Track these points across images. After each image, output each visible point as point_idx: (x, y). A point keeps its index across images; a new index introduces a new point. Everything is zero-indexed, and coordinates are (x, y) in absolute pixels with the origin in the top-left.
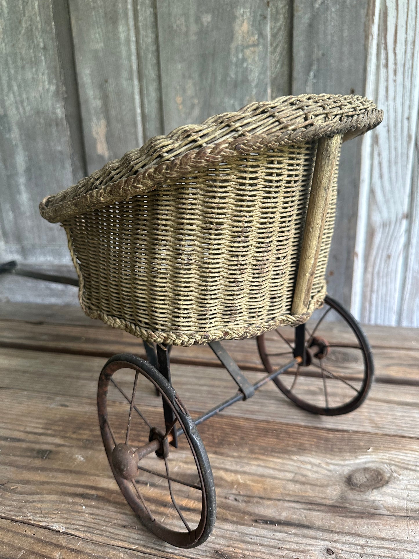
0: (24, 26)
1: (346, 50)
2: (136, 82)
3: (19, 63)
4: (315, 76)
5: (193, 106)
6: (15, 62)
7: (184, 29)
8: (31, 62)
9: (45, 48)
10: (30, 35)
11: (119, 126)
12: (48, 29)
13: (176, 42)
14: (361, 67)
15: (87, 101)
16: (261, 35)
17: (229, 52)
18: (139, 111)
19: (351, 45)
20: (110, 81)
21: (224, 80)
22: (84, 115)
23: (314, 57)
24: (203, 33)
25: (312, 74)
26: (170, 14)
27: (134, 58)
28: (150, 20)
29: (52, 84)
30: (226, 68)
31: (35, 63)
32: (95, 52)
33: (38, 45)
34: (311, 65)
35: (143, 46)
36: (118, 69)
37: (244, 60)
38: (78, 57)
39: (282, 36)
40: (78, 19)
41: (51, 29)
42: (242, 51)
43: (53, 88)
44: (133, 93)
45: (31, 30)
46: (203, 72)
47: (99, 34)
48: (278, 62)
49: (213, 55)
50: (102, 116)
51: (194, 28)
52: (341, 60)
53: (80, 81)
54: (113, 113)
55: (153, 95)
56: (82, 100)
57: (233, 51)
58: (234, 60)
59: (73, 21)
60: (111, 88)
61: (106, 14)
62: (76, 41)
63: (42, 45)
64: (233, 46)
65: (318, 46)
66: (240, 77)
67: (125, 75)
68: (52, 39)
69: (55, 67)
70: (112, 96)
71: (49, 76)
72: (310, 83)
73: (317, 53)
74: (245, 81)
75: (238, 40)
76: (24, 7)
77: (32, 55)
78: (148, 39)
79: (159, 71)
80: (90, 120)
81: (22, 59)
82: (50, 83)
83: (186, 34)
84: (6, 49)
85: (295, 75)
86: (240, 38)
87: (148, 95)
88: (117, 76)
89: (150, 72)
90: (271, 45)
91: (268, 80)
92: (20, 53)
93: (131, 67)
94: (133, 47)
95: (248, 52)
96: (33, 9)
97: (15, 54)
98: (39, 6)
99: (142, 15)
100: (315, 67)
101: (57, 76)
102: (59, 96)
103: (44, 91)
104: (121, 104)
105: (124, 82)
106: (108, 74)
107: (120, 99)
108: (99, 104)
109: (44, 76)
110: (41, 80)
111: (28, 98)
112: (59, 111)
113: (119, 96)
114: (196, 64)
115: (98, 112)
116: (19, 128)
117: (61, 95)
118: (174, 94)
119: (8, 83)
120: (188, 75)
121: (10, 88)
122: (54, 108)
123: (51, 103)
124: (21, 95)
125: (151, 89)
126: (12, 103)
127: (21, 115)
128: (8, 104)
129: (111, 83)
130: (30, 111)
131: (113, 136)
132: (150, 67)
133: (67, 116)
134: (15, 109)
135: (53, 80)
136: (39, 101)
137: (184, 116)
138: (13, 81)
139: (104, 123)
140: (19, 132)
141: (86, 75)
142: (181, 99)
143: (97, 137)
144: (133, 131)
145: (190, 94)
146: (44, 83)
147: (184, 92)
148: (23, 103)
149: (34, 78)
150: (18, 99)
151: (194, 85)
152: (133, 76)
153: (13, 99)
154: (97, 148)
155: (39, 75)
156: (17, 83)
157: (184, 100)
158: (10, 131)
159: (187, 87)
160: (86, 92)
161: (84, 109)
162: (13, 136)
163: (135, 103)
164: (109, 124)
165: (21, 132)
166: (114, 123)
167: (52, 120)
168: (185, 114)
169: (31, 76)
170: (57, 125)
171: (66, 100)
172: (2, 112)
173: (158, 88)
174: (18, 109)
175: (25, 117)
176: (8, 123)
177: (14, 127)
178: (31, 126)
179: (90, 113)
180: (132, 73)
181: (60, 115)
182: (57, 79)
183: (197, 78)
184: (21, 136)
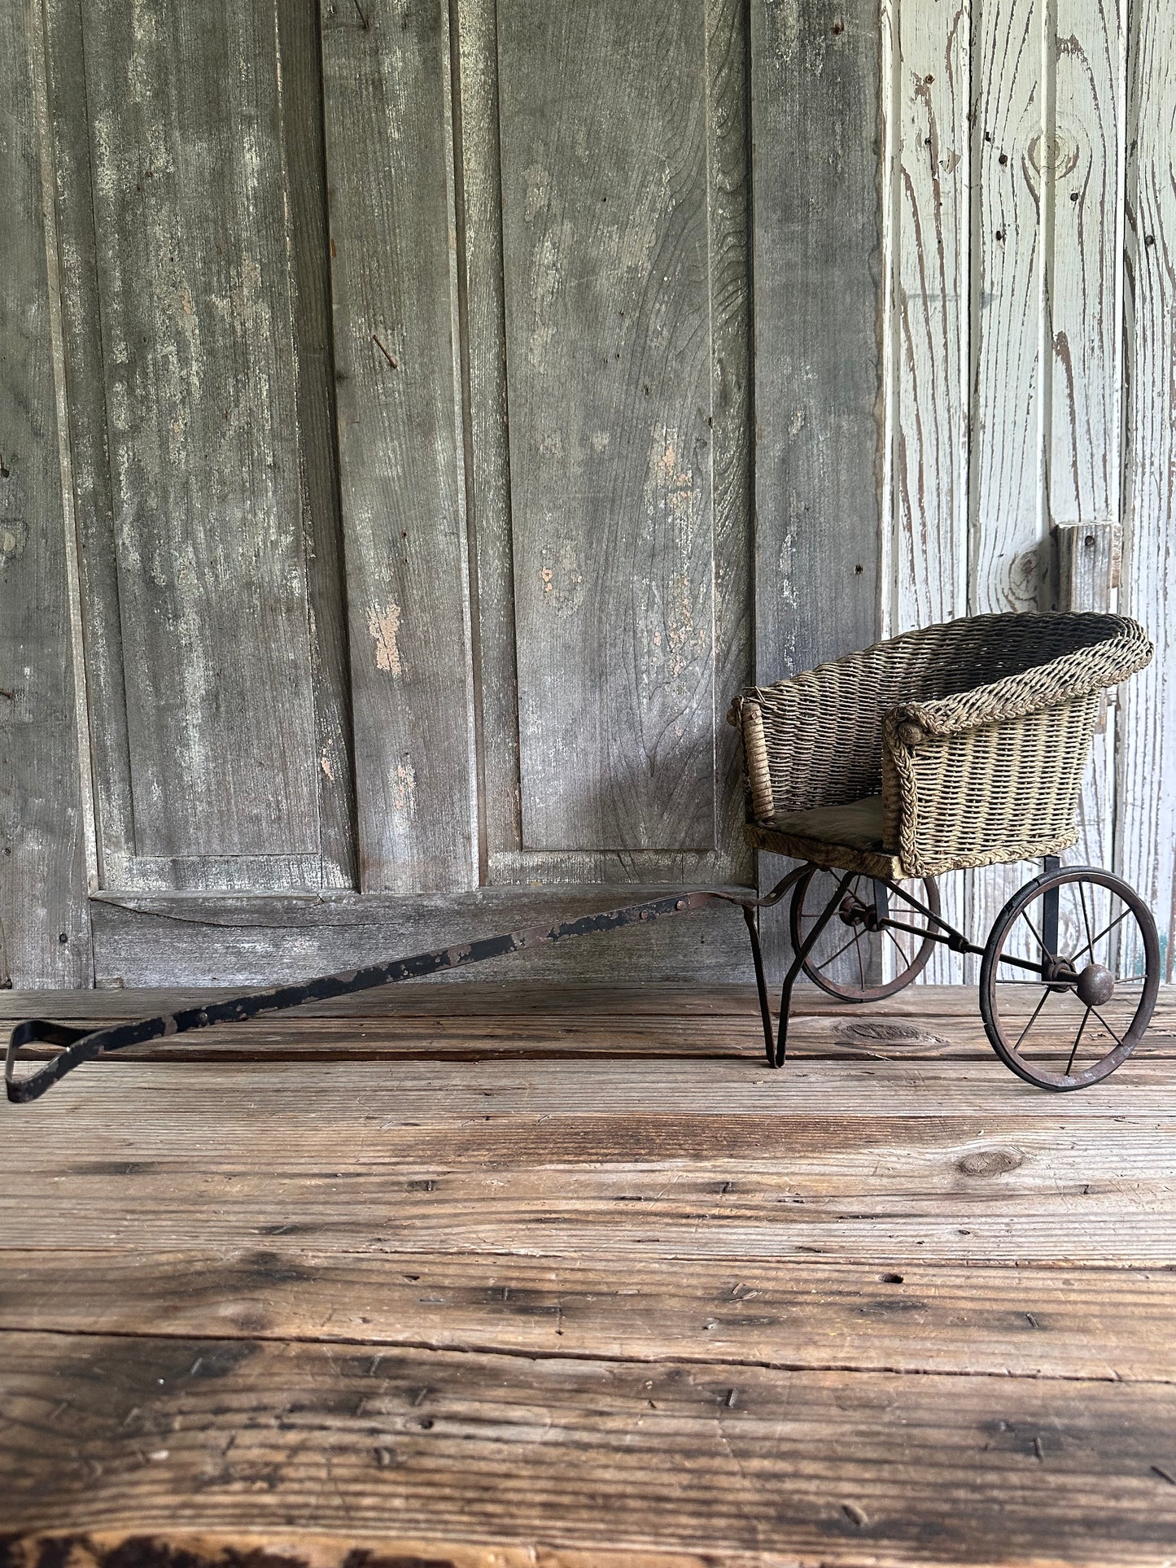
0: (234, 423)
1: (845, 501)
2: (463, 541)
3: (216, 489)
4: (793, 544)
5: (573, 588)
6: (205, 487)
7: (559, 454)
8: (243, 490)
9: (275, 466)
10: (245, 440)
11: (427, 618)
12: (285, 433)
13: (544, 476)
14: (872, 530)
15: (360, 569)
16: (698, 471)
17: (641, 497)
18: (466, 592)
19: (853, 495)
20: (412, 535)
21: (632, 544)
22: (352, 594)
23: (792, 511)
24: (594, 463)
25: (788, 538)
26: (532, 427)
27: (461, 496)
28: (494, 434)
29: (286, 533)
30: (637, 524)
31: (253, 491)
32: (385, 483)
33: (261, 461)
34: (786, 524)
35: (479, 477)
36: (429, 515)
37: (668, 511)
38: (349, 489)
39: (734, 476)
40: (352, 421)
41: (293, 433)
42: (665, 497)
43: (286, 540)
44: (459, 560)
45: (249, 433)
46: (593, 527)
47: (394, 451)
48: (727, 517)
49: (613, 501)
50: (390, 598)
51: (577, 454)
52: (837, 518)
53: (348, 531)
54: (415, 593)
55: (495, 564)
56: (349, 567)
57: (648, 496)
58: (651, 511)
59: (342, 424)
60: (413, 547)
61: (410, 417)
62: (345, 459)
63: (270, 460)
64: (648, 487)
65: (798, 495)
66: (661, 541)
67: (443, 526)
68: (293, 451)
69: (295, 502)
70: (414, 563)
71: (279, 517)
72: (785, 554)
73: (797, 506)
74: (670, 547)
75: (658, 478)
76: (237, 391)
77: (246, 476)
78: (489, 466)
79: (509, 522)
80: (366, 603)
81: (222, 483)
82: (282, 531)
83: (563, 463)
84: (187, 461)
85: (759, 540)
86: (660, 475)
87: (486, 563)
88: (428, 527)
89: (492, 524)
90: (716, 489)
91: (710, 547)
92: (220, 472)
93: (456, 512)
94: (461, 478)
95: (674, 499)
96: (258, 395)
97: (209, 473)
98: (269, 391)
99: (479, 424)
100: (793, 528)
101: (296, 518)
102: (297, 556)
103: (265, 543)
104: (430, 577)
105: (441, 537)
106: (409, 522)
107: (429, 569)
108: (386, 574)
109: (269, 517)
110: (260, 525)
111: (227, 557)
112: (295, 584)
113: (427, 562)
114: (579, 513)
115: (382, 590)
116: (199, 613)
117: (303, 554)
118: (537, 564)
119: (182, 525)
120: (563, 531)
121: (188, 534)
122: (286, 579)
123: (277, 568)
124: (211, 549)
125: (491, 552)
126: (187, 564)
127: (205, 588)
128: (177, 564)
129: (412, 539)
130: (229, 581)
131: (411, 636)
132: (490, 514)
133: (311, 595)
134: (193, 576)
135: (287, 525)
136: (250, 563)
137: (554, 603)
138: (196, 521)
139: (393, 610)
140: (198, 620)
141: (362, 521)
142: (550, 572)
143: (377, 636)
144: (454, 626)
145: (567, 564)
146: (267, 529)
147: (557, 561)
148: (213, 564)
149: (244, 519)
150: (204, 556)
151: (575, 549)
152: (458, 528)
153: (191, 556)
154: (375, 657)
155: (255, 515)
156: (204, 526)
157: (556, 575)
158: (176, 617)
159: (563, 552)
160: (359, 552)
161: (351, 583)
162: (182, 627)
163: (459, 577)
164: (404, 614)
165: (203, 620)
166: (416, 611)
167: (278, 601)
168: (557, 599)
169: (239, 515)
170: (289, 610)
171: (311, 564)
172: (161, 580)
173: (504, 551)
174: (201, 576)
175: (216, 591)
176: (174, 601)
177: (187, 611)
178: (228, 609)
179: (365, 591)
180: (457, 523)
181: (297, 592)
182: (296, 524)
183: (580, 538)
184: (201, 628)
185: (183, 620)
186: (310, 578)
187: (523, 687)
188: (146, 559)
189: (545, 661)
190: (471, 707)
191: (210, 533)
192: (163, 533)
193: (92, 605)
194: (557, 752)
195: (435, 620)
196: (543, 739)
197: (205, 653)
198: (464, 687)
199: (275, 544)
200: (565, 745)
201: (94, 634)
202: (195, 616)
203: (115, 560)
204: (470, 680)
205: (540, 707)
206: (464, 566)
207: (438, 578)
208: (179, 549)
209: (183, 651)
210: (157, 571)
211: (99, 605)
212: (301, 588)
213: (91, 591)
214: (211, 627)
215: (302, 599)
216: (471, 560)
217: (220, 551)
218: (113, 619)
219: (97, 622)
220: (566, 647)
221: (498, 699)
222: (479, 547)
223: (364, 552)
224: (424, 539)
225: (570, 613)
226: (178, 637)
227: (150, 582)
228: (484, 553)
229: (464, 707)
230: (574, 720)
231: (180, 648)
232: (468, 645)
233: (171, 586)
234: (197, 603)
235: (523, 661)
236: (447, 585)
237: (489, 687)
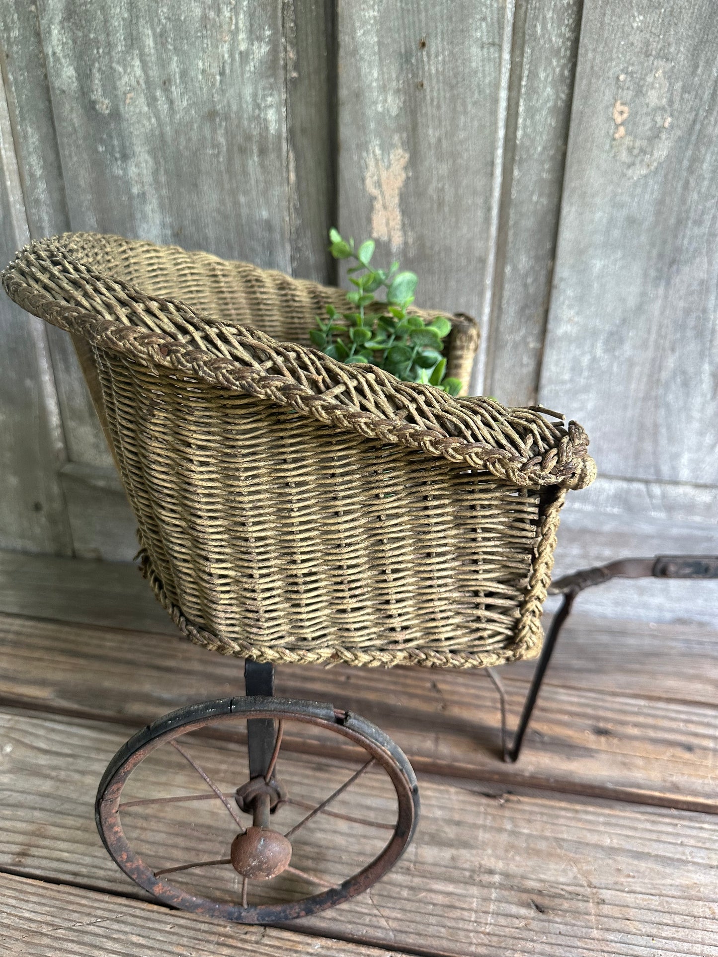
2: (506, 56)
5: (655, 134)
11: (444, 169)
15: (358, 95)
18: (501, 133)
20: (434, 45)
22: (346, 132)
29: (260, 39)
43: (261, 50)
44: (497, 86)
50: (396, 138)
53: (344, 39)
54: (431, 134)
56: (343, 93)
60: (434, 64)
67: (480, 32)
70: (434, 90)
71: (251, 16)
79: (577, 28)
80: (363, 146)
82: (254, 36)
87: (533, 90)
88: (458, 34)
89: (549, 31)
93: (502, 10)
101: (274, 17)
102: (274, 75)
103: (232, 56)
104: (454, 110)
105: (475, 50)
106: (432, 24)
107: (454, 99)
108: (392, 104)
109: (237, 14)
110: (226, 27)
111: (184, 74)
112: (271, 115)
113: (452, 87)
114: (686, 17)
115: (386, 128)
116: (153, 152)
117: (282, 72)
118: (608, 96)
119: (125, 28)
120: (655, 46)
121: (133, 41)
122: (258, 106)
123: (248, 91)
124: (163, 64)
125: (542, 75)
126: (134, 83)
127: (158, 118)
128: (123, 83)
129: (433, 51)
130: (187, 110)
131: (420, 194)
132: (549, 15)
133: (291, 131)
134: (142, 101)
135: (261, 28)
136: (213, 84)
137: (624, 156)
138: (142, 22)
139: (399, 157)
140: (151, 162)
141: (364, 23)
142: (626, 109)
143: (374, 191)
144: (480, 183)
145: (653, 98)
146: (234, 34)
147: (639, 92)
148: (166, 84)
149: (204, 18)
150: (154, 73)
151: (670, 76)
152: (501, 36)
153: (139, 72)
154: (369, 220)
155: (219, 12)
156: (153, 30)
157: (634, 114)
158: (125, 157)
159: (650, 79)
160: (358, 70)
161: (345, 116)
162: (133, 171)
163: (494, 112)
164: (414, 162)
165: (157, 163)
166: (429, 159)
167: (248, 138)
168: (630, 150)
169: (197, 12)
170: (263, 152)
171: (292, 85)
172: (104, 106)
173: (562, 74)
174: (152, 101)
175: (172, 123)
176: (121, 136)
177: (138, 149)
178: (186, 148)
179: (362, 128)
180: (501, 27)
181: (273, 128)
182: (273, 26)
183: (681, 57)
184: (156, 173)
185: (132, 162)
186: (291, 106)
187: (563, 270)
188: (84, 76)
189: (599, 238)
190: (488, 295)
191: (161, 38)
192: (102, 37)
193: (25, 137)
194: (594, 359)
195: (454, 173)
196: (578, 341)
197: (162, 206)
198: (483, 268)
199: (245, 56)
200: (606, 351)
201: (32, 175)
202: (147, 157)
203: (46, 76)
204: (491, 258)
205: (581, 299)
206: (503, 94)
207: (465, 112)
208: (123, 62)
209: (136, 202)
210: (97, 94)
211: (33, 138)
212: (279, 121)
213: (23, 119)
214: (166, 172)
215: (279, 136)
216: (514, 85)
217: (174, 67)
218: (51, 157)
219: (34, 160)
220: (631, 221)
221: (525, 286)
222: (526, 67)
223: (365, 69)
224: (451, 53)
225: (644, 171)
226: (128, 184)
227: (90, 107)
228: (533, 75)
229: (481, 294)
230: (624, 321)
231: (131, 197)
232: (495, 212)
233: (116, 115)
234: (149, 138)
235: (567, 236)
236: (476, 123)
237: (515, 269)
